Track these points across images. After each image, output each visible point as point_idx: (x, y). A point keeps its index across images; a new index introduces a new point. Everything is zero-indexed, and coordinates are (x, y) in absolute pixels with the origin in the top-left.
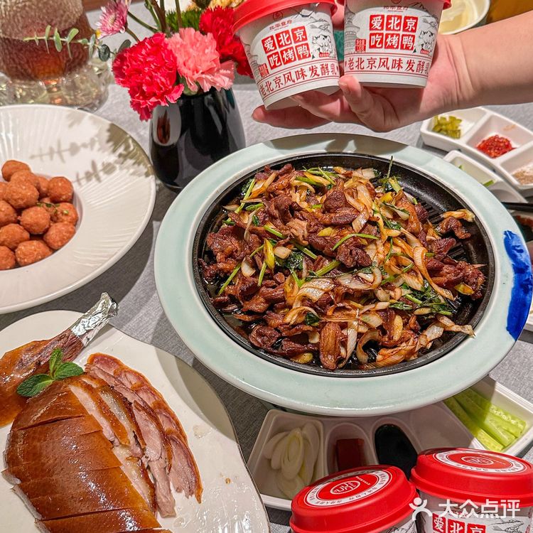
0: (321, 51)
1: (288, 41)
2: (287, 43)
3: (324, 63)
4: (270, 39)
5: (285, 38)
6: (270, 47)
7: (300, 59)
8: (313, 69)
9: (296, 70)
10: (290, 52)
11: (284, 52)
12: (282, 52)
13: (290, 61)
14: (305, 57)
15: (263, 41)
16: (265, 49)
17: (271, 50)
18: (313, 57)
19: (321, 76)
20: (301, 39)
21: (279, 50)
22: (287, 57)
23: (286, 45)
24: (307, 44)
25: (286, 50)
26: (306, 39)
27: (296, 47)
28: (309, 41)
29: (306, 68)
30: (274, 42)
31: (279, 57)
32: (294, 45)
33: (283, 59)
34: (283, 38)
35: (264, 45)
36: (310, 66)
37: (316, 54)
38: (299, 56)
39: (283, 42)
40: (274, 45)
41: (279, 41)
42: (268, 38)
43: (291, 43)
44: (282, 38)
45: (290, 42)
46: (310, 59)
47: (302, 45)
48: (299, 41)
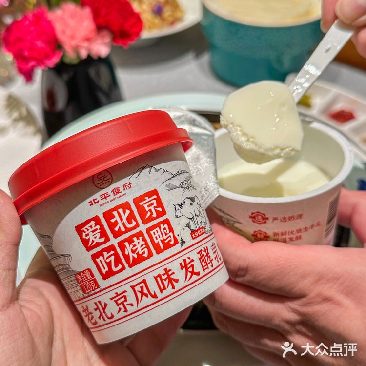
0: (193, 227)
1: (130, 223)
2: (129, 226)
3: (202, 248)
4: (93, 222)
5: (124, 217)
6: (94, 237)
7: (159, 251)
8: (186, 265)
9: (156, 274)
10: (138, 243)
11: (126, 244)
12: (121, 245)
13: (140, 259)
14: (167, 246)
15: (79, 229)
16: (85, 242)
17: (98, 244)
18: (183, 242)
19: (202, 273)
20: (155, 215)
21: (114, 241)
22: (133, 252)
23: (128, 230)
24: (167, 222)
25: (130, 240)
26: (164, 213)
27: (149, 230)
28: (170, 215)
29: (174, 266)
30: (102, 228)
31: (116, 255)
32: (143, 228)
33: (127, 257)
34: (121, 219)
35: (81, 236)
36: (181, 260)
37: (186, 235)
38: (156, 247)
39: (120, 224)
40: (103, 234)
41: (112, 226)
42: (88, 222)
43: (137, 225)
44: (117, 218)
45: (134, 223)
46: (178, 248)
47: (158, 225)
48: (151, 219)
